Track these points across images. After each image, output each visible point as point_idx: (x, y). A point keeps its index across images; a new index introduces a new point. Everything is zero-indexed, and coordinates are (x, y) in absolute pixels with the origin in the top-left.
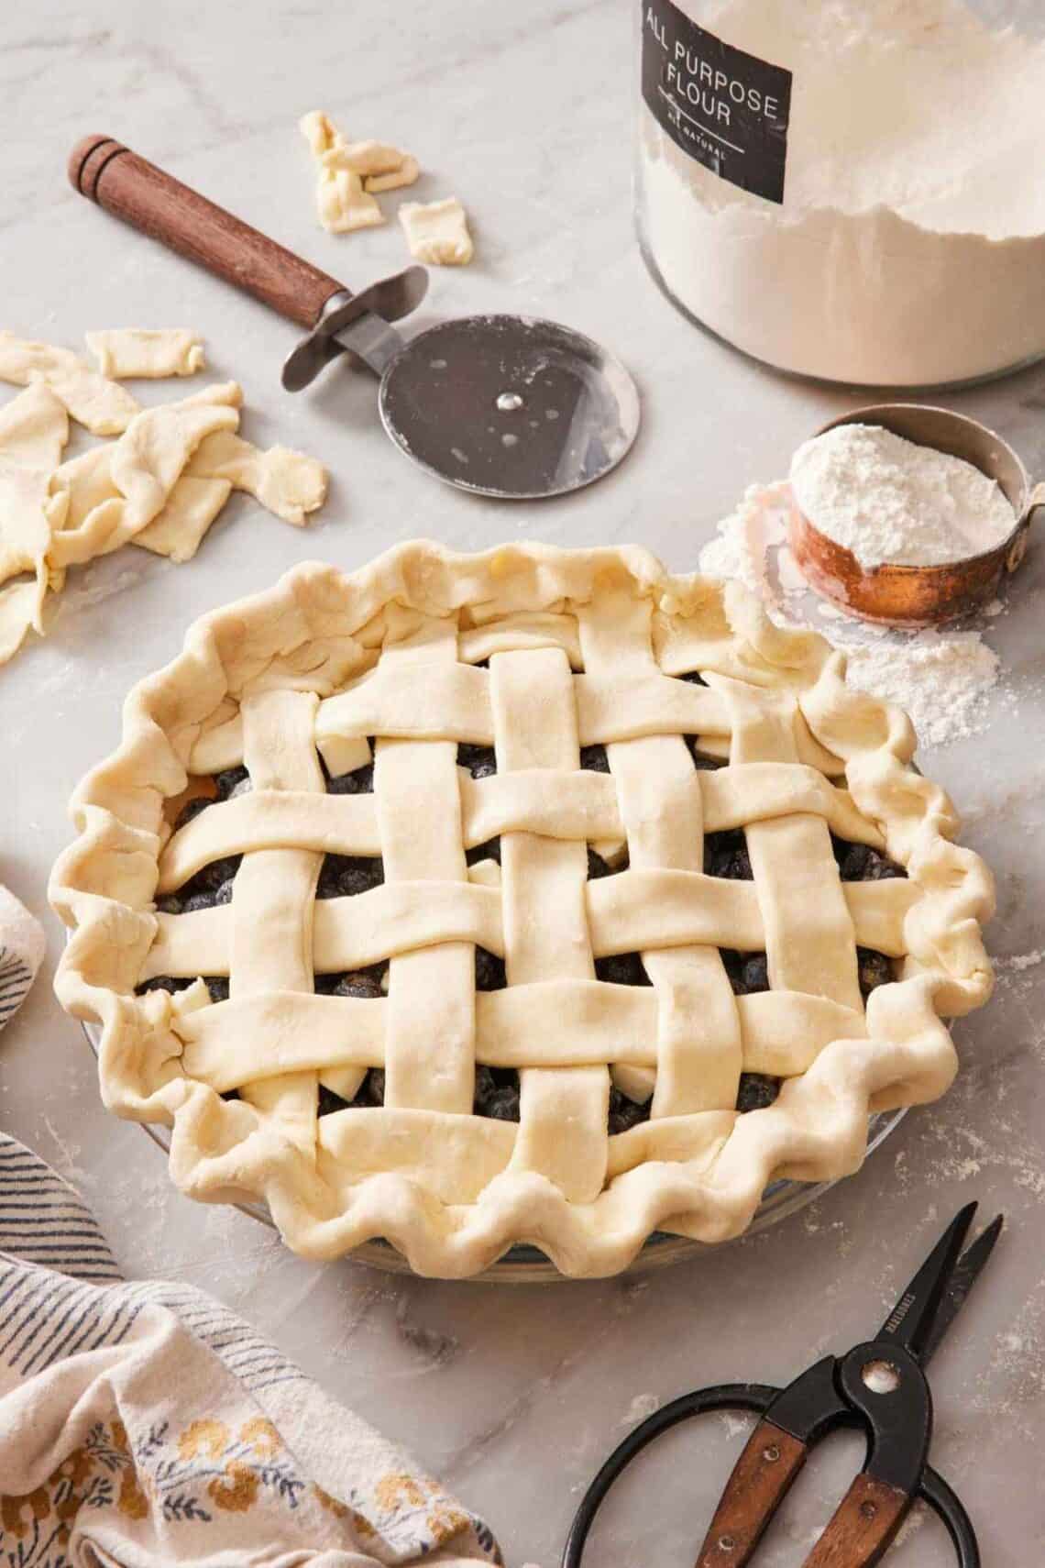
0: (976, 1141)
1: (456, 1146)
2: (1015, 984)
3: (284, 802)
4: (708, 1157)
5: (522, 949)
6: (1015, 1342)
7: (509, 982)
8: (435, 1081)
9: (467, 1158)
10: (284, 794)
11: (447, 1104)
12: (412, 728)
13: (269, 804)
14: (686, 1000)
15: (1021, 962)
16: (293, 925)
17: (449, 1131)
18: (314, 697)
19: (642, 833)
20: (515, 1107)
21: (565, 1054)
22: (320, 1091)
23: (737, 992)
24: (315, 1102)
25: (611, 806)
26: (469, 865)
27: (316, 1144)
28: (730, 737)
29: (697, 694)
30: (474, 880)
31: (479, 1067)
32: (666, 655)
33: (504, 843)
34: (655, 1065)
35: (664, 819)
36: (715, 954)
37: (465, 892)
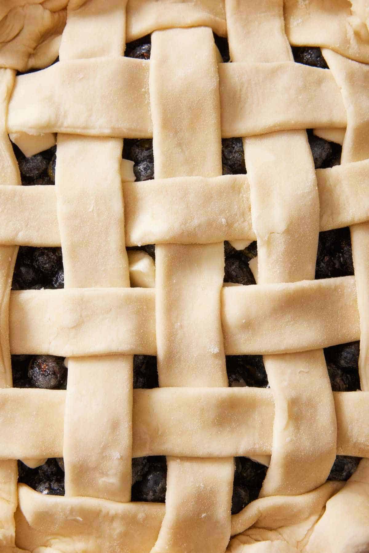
1: (118, 528)
4: (305, 527)
5: (171, 355)
7: (162, 377)
8: (102, 481)
9: (125, 535)
11: (111, 495)
12: (85, 128)
14: (297, 412)
17: (112, 518)
18: (9, 75)
19: (269, 243)
20: (164, 490)
21: (202, 451)
22: (20, 464)
23: (336, 388)
24: (14, 476)
25: (245, 212)
26: (131, 262)
27: (18, 514)
28: (343, 129)
29: (320, 82)
30: (133, 284)
31: (135, 462)
32: (294, 23)
33: (159, 252)
34: (269, 457)
35: (288, 231)
36: (321, 358)
37: (128, 300)
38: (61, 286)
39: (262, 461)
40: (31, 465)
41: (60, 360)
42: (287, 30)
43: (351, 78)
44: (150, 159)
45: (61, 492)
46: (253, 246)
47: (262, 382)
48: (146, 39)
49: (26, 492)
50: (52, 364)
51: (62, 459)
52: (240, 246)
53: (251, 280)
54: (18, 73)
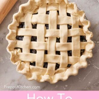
0: (90, 62)
1: (42, 70)
2: (97, 45)
3: (28, 30)
4: (64, 72)
6: (90, 83)
7: (48, 53)
8: (40, 65)
9: (42, 71)
10: (28, 29)
11: (41, 66)
13: (27, 30)
14: (63, 58)
15: (98, 42)
16: (28, 46)
17: (41, 69)
18: (32, 14)
20: (47, 66)
21: (52, 62)
22: (30, 62)
23: (68, 56)
24: (29, 64)
25: (59, 34)
26: (45, 39)
27: (30, 68)
28: (72, 24)
29: (70, 18)
30: (45, 42)
31: (44, 63)
32: (68, 10)
33: (48, 38)
34: (60, 63)
35: (64, 37)
36: (67, 52)
37: (45, 43)
38: (37, 41)
39: (59, 64)
40: (32, 62)
41: (36, 50)
42: (66, 11)
43: (73, 18)
44: (48, 26)
45: (35, 66)
46: (60, 38)
47: (60, 54)
48: (49, 11)
49: (31, 66)
50: (35, 51)
51: (35, 62)
52: (58, 38)
53: (59, 42)
54: (33, 14)
